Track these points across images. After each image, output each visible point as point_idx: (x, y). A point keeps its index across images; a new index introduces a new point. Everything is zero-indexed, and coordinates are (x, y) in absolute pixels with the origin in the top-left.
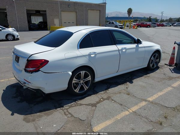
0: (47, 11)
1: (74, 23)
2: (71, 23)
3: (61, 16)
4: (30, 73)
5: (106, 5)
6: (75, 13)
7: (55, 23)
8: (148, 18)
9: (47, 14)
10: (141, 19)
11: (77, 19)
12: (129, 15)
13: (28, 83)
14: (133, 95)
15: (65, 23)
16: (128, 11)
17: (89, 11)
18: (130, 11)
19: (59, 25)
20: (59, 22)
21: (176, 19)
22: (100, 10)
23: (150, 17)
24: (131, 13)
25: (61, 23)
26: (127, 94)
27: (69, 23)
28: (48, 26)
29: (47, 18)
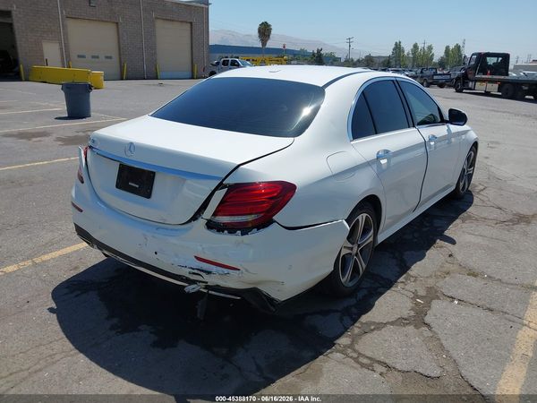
0: (14, 13)
1: (110, 58)
2: (102, 58)
3: (66, 34)
4: (239, 232)
5: (208, 9)
6: (114, 26)
7: (45, 58)
8: (314, 54)
9: (16, 25)
10: (295, 55)
11: (122, 46)
12: (264, 43)
13: (219, 268)
14: (489, 277)
15: (79, 56)
16: (259, 31)
17: (159, 24)
18: (265, 31)
19: (60, 64)
20: (58, 52)
21: (382, 60)
22: (191, 23)
23: (319, 51)
24: (269, 36)
25: (68, 56)
26: (468, 275)
27: (93, 57)
28: (21, 66)
29: (18, 36)
